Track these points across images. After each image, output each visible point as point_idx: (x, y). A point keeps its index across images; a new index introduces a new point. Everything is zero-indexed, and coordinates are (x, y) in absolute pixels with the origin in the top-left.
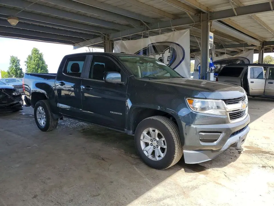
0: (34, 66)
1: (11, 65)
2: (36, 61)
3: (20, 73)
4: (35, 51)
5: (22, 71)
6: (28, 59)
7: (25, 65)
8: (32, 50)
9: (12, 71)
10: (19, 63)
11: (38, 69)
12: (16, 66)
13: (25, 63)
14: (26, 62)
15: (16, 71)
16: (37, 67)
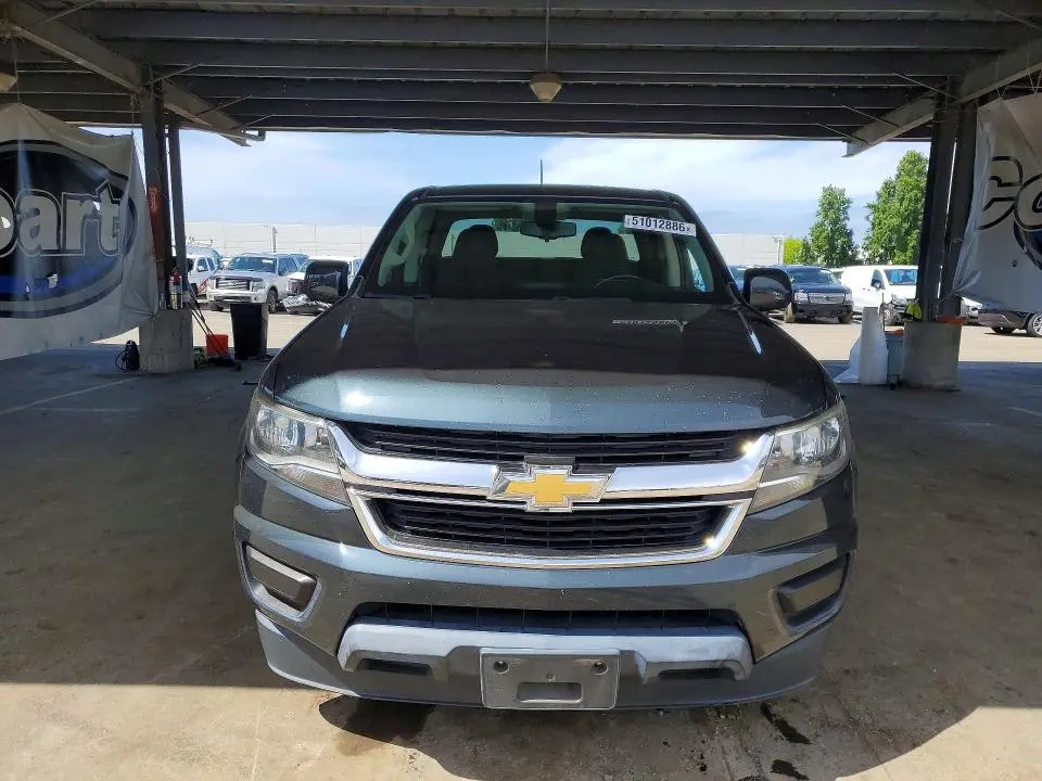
0: (895, 221)
1: (820, 219)
2: (905, 203)
3: (843, 248)
4: (910, 163)
5: (850, 240)
6: (879, 196)
7: (867, 218)
8: (901, 162)
9: (817, 239)
10: (845, 212)
11: (908, 232)
12: (835, 222)
13: (869, 211)
14: (870, 206)
15: (831, 240)
16: (906, 225)
